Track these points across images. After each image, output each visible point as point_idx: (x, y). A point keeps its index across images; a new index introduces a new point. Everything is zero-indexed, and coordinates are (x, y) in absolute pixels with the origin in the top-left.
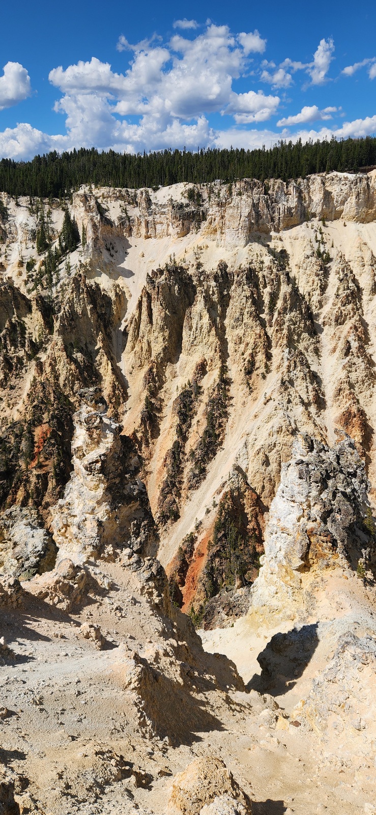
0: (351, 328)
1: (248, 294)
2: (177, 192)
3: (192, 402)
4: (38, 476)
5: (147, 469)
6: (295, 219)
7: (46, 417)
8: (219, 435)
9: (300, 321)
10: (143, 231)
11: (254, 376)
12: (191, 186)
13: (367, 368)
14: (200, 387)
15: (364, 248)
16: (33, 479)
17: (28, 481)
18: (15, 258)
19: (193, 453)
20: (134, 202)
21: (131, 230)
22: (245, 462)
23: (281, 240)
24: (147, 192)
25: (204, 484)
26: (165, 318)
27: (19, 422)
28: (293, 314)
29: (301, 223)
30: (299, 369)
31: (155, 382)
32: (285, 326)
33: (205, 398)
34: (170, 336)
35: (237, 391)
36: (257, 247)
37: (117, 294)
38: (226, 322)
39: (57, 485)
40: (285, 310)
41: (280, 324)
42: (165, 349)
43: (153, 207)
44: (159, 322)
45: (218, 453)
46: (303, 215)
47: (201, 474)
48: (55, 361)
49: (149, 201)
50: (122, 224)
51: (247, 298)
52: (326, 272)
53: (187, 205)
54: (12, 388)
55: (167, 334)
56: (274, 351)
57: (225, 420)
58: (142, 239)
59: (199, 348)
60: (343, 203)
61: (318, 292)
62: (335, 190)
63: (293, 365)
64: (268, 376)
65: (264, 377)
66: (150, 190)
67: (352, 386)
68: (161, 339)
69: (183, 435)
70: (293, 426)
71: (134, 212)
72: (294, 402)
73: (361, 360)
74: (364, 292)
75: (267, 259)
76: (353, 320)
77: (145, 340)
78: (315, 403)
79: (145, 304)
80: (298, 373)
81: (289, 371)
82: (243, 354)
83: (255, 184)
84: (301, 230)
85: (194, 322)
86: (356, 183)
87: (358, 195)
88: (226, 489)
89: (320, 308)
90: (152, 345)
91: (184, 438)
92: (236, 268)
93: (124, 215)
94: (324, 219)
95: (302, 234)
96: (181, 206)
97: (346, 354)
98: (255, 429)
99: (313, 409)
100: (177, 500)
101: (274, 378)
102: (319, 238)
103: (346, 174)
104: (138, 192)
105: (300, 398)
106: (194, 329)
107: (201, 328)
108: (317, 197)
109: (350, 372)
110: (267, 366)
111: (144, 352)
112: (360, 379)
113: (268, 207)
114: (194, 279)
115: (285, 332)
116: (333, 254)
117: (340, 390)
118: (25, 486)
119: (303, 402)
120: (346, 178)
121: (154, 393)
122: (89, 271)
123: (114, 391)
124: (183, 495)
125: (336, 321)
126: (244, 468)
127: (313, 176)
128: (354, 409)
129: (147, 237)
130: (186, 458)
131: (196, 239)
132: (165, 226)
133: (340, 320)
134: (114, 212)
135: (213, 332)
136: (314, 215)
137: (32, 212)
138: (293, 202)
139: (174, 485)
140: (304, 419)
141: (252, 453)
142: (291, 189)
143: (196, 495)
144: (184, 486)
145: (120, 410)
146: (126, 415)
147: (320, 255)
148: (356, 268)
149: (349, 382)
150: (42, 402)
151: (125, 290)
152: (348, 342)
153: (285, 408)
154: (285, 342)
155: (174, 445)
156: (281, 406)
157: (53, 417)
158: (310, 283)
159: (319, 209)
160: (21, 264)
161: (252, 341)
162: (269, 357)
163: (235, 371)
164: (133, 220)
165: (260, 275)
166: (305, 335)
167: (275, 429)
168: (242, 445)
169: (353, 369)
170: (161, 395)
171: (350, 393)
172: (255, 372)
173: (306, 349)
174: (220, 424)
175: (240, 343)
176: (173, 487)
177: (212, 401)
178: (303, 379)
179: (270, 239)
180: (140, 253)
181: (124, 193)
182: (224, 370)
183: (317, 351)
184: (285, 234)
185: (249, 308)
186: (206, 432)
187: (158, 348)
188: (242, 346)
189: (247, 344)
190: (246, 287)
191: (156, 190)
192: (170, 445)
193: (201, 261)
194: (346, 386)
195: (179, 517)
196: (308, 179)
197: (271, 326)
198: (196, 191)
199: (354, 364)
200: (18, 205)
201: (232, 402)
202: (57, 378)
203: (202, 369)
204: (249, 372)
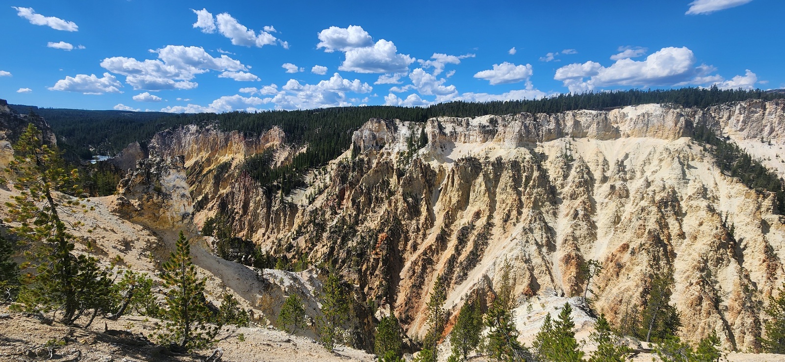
0: (581, 202)
1: (511, 175)
2: (484, 120)
3: (468, 233)
4: (374, 259)
5: (435, 267)
6: (553, 136)
7: (386, 229)
8: (480, 255)
9: (544, 194)
10: (463, 139)
11: (508, 223)
12: (492, 116)
13: (589, 229)
14: (474, 226)
15: (600, 155)
16: (372, 260)
17: (369, 260)
18: (396, 150)
19: (461, 263)
20: (460, 124)
21: (456, 138)
22: (493, 274)
23: (542, 147)
24: (468, 120)
25: (464, 282)
26: (460, 184)
27: (373, 229)
28: (539, 189)
29: (558, 138)
30: (538, 222)
31: (450, 219)
32: (533, 196)
33: (476, 232)
34: (462, 195)
35: (496, 231)
36: (523, 150)
37: (440, 170)
38: (497, 190)
39: (383, 266)
40: (534, 187)
41: (530, 194)
42: (458, 202)
43: (470, 127)
44: (457, 186)
45: (477, 266)
46: (560, 133)
47: (464, 277)
48: (397, 201)
49: (468, 124)
50: (452, 135)
51: (510, 177)
52: (569, 167)
53: (488, 126)
54: (375, 212)
55: (460, 193)
56: (525, 211)
57: (485, 247)
58: (462, 143)
59: (478, 203)
60: (588, 127)
61: (562, 178)
62: (583, 120)
63: (533, 220)
64: (518, 224)
65: (515, 225)
66: (470, 119)
67: (575, 239)
68: (456, 196)
69: (458, 251)
70: (527, 257)
71: (459, 129)
72: (530, 243)
73: (585, 223)
74: (596, 182)
75: (528, 157)
76: (583, 198)
77: (448, 196)
78: (547, 246)
79: (451, 176)
80: (537, 225)
81: (530, 223)
82: (504, 210)
83: (528, 116)
84: (557, 142)
85: (477, 188)
86: (597, 116)
87: (598, 123)
88: (475, 288)
89: (562, 188)
90: (452, 198)
91: (459, 254)
92: (507, 160)
93: (453, 131)
94: (574, 137)
95: (557, 144)
96: (484, 127)
97: (574, 218)
98: (502, 255)
99: (544, 250)
100: (447, 289)
101: (520, 226)
102: (568, 147)
103: (590, 111)
104: (463, 119)
105: (535, 240)
106: (476, 192)
107: (480, 192)
108: (570, 123)
109: (575, 230)
110: (517, 218)
111: (447, 202)
112: (582, 235)
113: (535, 128)
114: (483, 165)
115: (532, 199)
116: (576, 156)
117: (566, 240)
118: (367, 262)
119: (537, 243)
120: (590, 113)
121: (447, 226)
122: (427, 157)
123: (426, 221)
124: (451, 286)
125: (571, 197)
126: (491, 277)
127: (568, 112)
128: (573, 254)
129: (465, 142)
130: (457, 265)
131: (490, 144)
132: (475, 137)
133: (573, 197)
134: (448, 129)
135: (487, 195)
136: (567, 134)
137: (409, 128)
138: (552, 126)
139: (446, 279)
140: (536, 254)
141: (497, 269)
142: (551, 118)
143: (459, 288)
144: (453, 282)
145: (427, 232)
146: (430, 235)
147: (566, 156)
148: (592, 168)
149: (573, 236)
150: (386, 221)
151: (446, 169)
152: (577, 211)
153: (524, 245)
154: (531, 205)
155: (451, 256)
156: (520, 243)
157: (390, 230)
158: (557, 173)
159: (571, 131)
160: (398, 153)
161: (510, 203)
162: (520, 213)
163: (497, 219)
164: (458, 133)
165: (522, 165)
166: (547, 203)
167: (514, 257)
168: (491, 263)
169: (578, 228)
170: (452, 227)
171: (573, 244)
172: (510, 221)
173: (547, 212)
174: (481, 248)
175: (503, 203)
176: (446, 280)
177: (479, 234)
178: (540, 229)
179: (536, 146)
180: (459, 151)
181: (455, 120)
182: (490, 217)
183: (555, 214)
184: (546, 144)
185: (510, 182)
186: (471, 252)
187: (454, 200)
188: (504, 205)
189: (507, 204)
190: (510, 171)
191: (473, 118)
192: (449, 256)
193: (489, 156)
194: (571, 238)
195: (446, 299)
196: (564, 114)
197: (524, 195)
198: (494, 119)
199: (579, 225)
200: (403, 125)
201: (492, 237)
202: (397, 210)
203: (478, 215)
204: (506, 221)
